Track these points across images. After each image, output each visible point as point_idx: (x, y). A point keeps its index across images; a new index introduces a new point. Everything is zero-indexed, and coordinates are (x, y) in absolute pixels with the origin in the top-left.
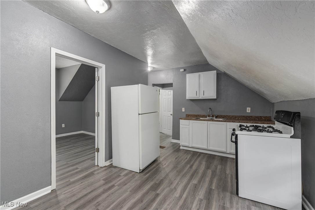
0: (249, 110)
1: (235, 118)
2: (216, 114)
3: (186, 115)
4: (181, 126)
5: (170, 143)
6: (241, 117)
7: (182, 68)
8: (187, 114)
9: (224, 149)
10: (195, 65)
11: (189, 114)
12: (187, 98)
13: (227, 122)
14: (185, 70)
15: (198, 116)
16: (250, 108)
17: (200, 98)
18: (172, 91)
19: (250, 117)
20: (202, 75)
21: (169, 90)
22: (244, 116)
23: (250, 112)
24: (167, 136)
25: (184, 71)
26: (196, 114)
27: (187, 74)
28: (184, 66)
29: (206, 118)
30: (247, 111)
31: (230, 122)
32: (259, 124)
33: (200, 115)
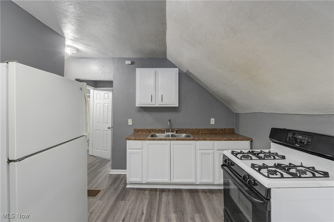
0: (213, 121)
1: (199, 132)
2: (176, 127)
3: (135, 130)
4: (128, 150)
5: (108, 177)
6: (205, 131)
7: (128, 59)
8: (136, 128)
9: (193, 180)
10: (148, 57)
11: (139, 128)
12: (137, 105)
13: (196, 140)
14: (133, 63)
15: (152, 131)
16: (214, 119)
17: (157, 105)
18: (110, 94)
19: (214, 130)
20: (160, 72)
21: (105, 92)
22: (208, 129)
23: (214, 123)
24: (102, 162)
25: (131, 64)
26: (149, 128)
27: (137, 69)
28: (132, 56)
29: (164, 133)
30: (211, 123)
31: (200, 140)
32: (233, 141)
33: (155, 130)
